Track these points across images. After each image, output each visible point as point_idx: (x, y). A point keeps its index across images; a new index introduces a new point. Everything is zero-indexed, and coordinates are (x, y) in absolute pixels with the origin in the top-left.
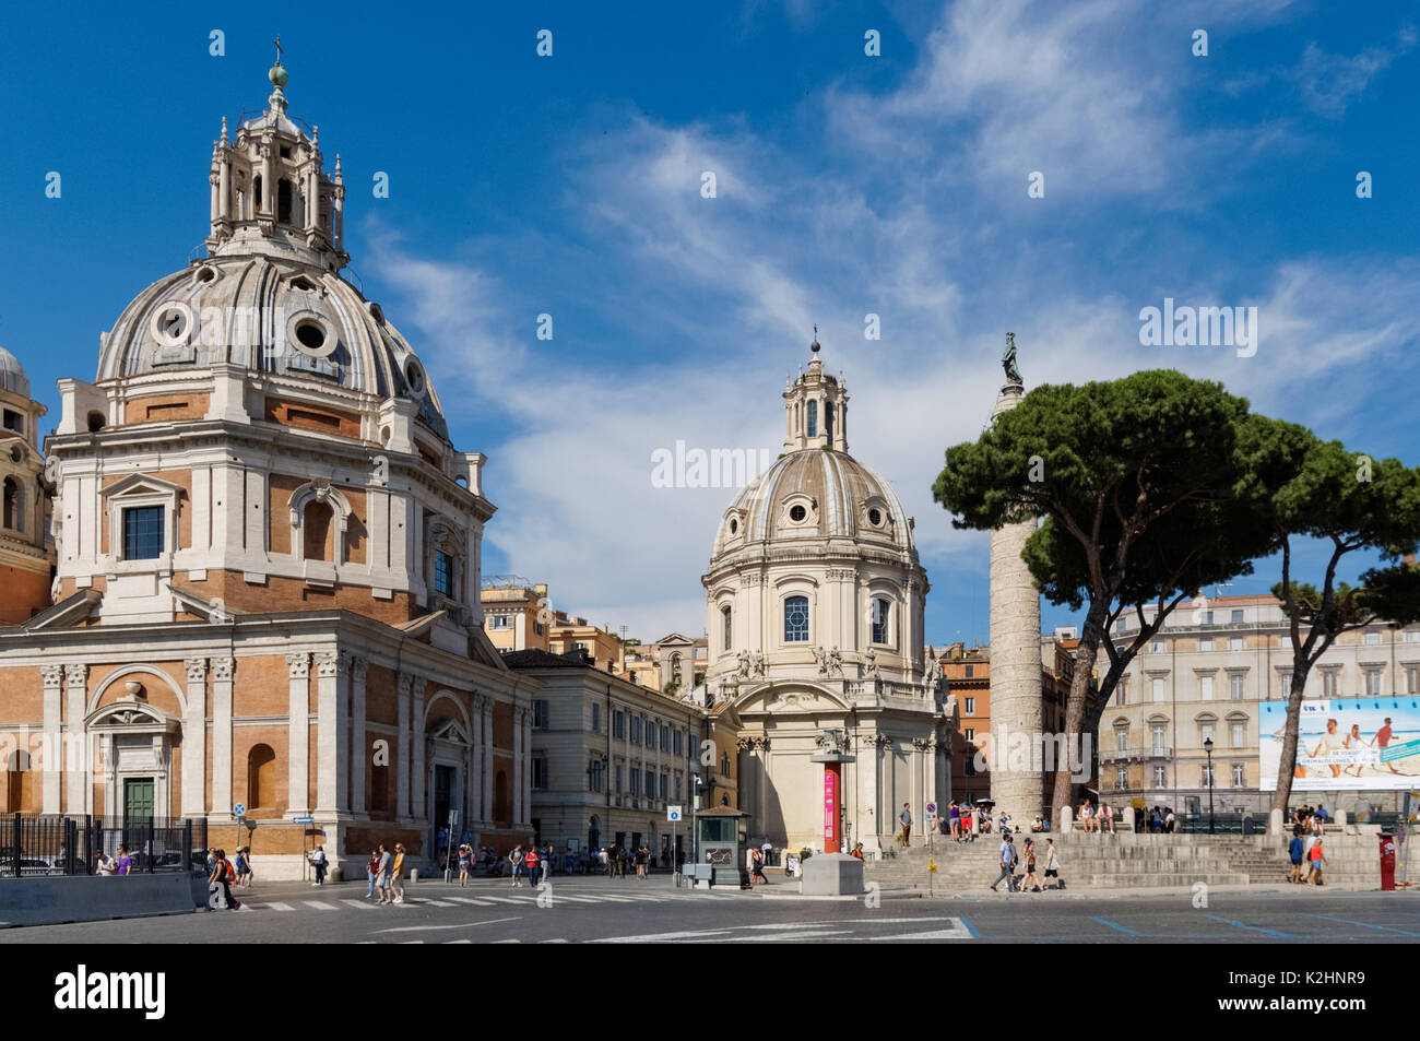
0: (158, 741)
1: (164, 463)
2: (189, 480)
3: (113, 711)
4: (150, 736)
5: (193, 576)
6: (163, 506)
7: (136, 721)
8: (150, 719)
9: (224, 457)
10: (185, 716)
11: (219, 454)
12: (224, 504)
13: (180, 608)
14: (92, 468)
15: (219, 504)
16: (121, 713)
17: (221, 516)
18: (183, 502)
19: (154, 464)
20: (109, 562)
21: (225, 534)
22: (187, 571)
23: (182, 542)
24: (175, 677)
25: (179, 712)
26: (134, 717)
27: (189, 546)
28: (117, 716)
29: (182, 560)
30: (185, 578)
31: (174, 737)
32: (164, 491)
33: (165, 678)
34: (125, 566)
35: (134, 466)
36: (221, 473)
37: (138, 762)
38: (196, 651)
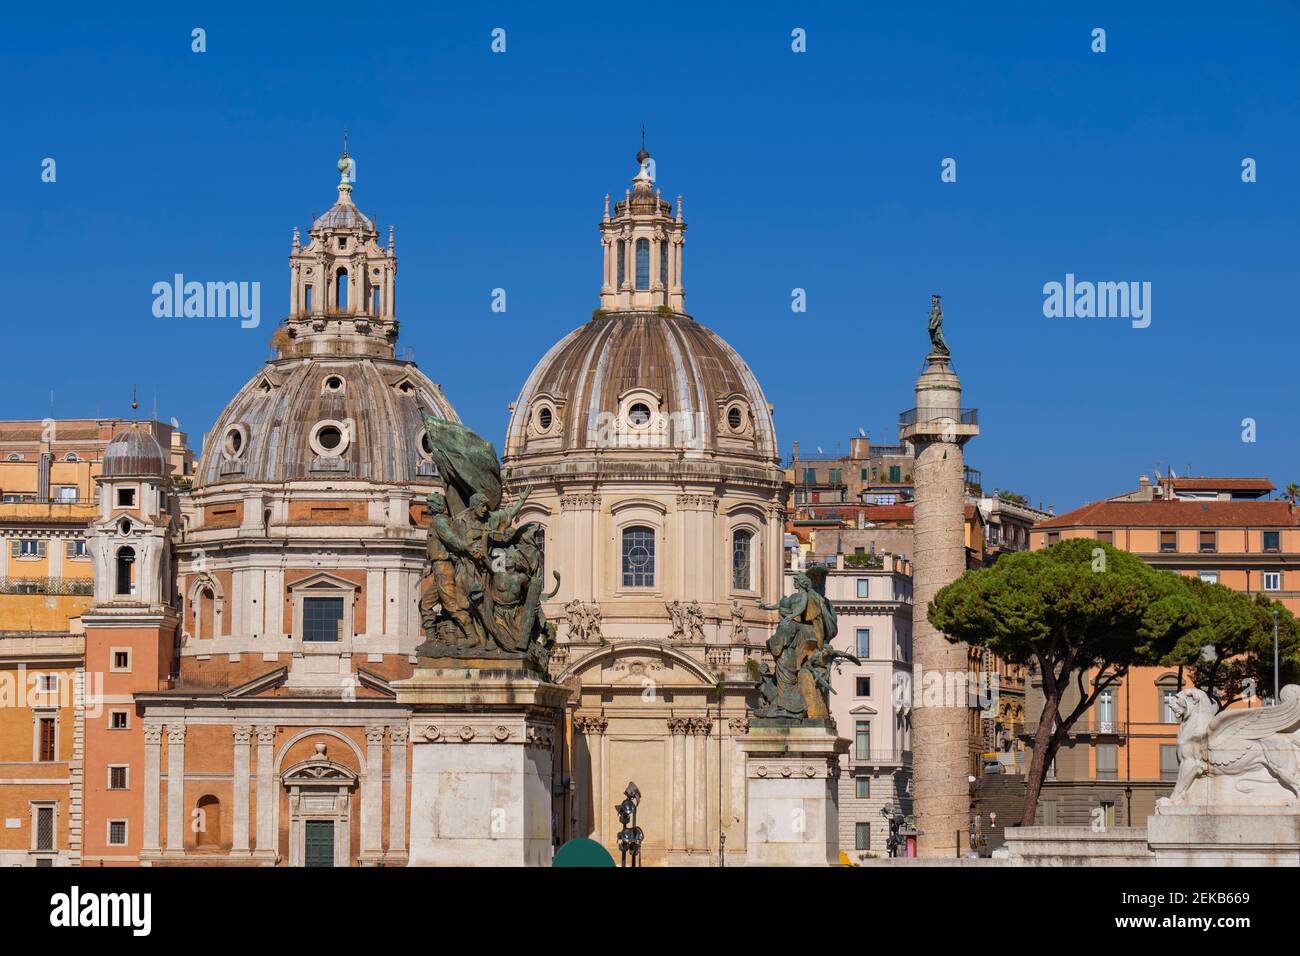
0: (344, 791)
1: (341, 563)
2: (364, 578)
3: (307, 766)
4: (336, 788)
5: (371, 659)
6: (341, 599)
7: (325, 776)
8: (337, 773)
9: (399, 564)
10: (363, 771)
11: (395, 561)
12: (396, 602)
13: (359, 684)
14: (279, 563)
15: (392, 600)
16: (313, 768)
17: (393, 611)
18: (360, 596)
19: (333, 564)
20: (296, 642)
21: (397, 626)
22: (366, 654)
23: (360, 629)
24: (355, 739)
25: (358, 767)
26: (325, 772)
27: (363, 631)
28: (308, 771)
29: (360, 644)
30: (362, 660)
31: (354, 788)
32: (345, 587)
33: (349, 742)
34: (310, 646)
35: (315, 564)
36: (394, 577)
37: (320, 807)
38: (377, 718)
